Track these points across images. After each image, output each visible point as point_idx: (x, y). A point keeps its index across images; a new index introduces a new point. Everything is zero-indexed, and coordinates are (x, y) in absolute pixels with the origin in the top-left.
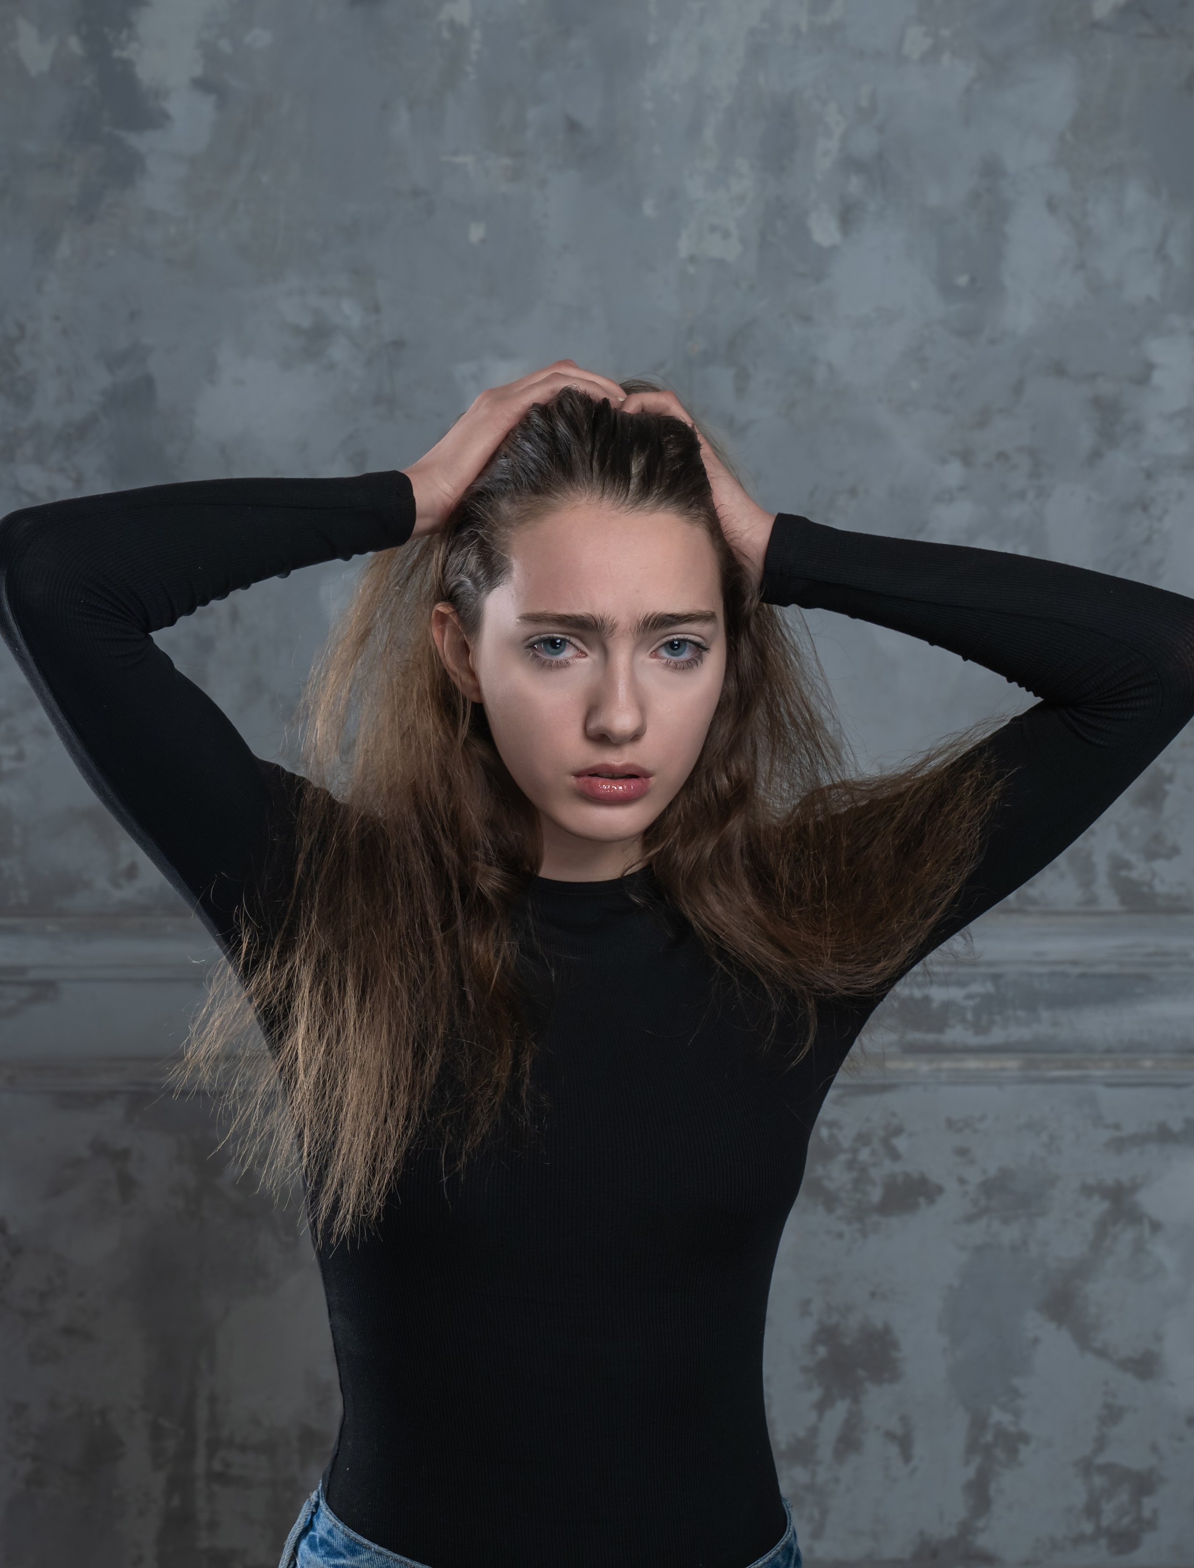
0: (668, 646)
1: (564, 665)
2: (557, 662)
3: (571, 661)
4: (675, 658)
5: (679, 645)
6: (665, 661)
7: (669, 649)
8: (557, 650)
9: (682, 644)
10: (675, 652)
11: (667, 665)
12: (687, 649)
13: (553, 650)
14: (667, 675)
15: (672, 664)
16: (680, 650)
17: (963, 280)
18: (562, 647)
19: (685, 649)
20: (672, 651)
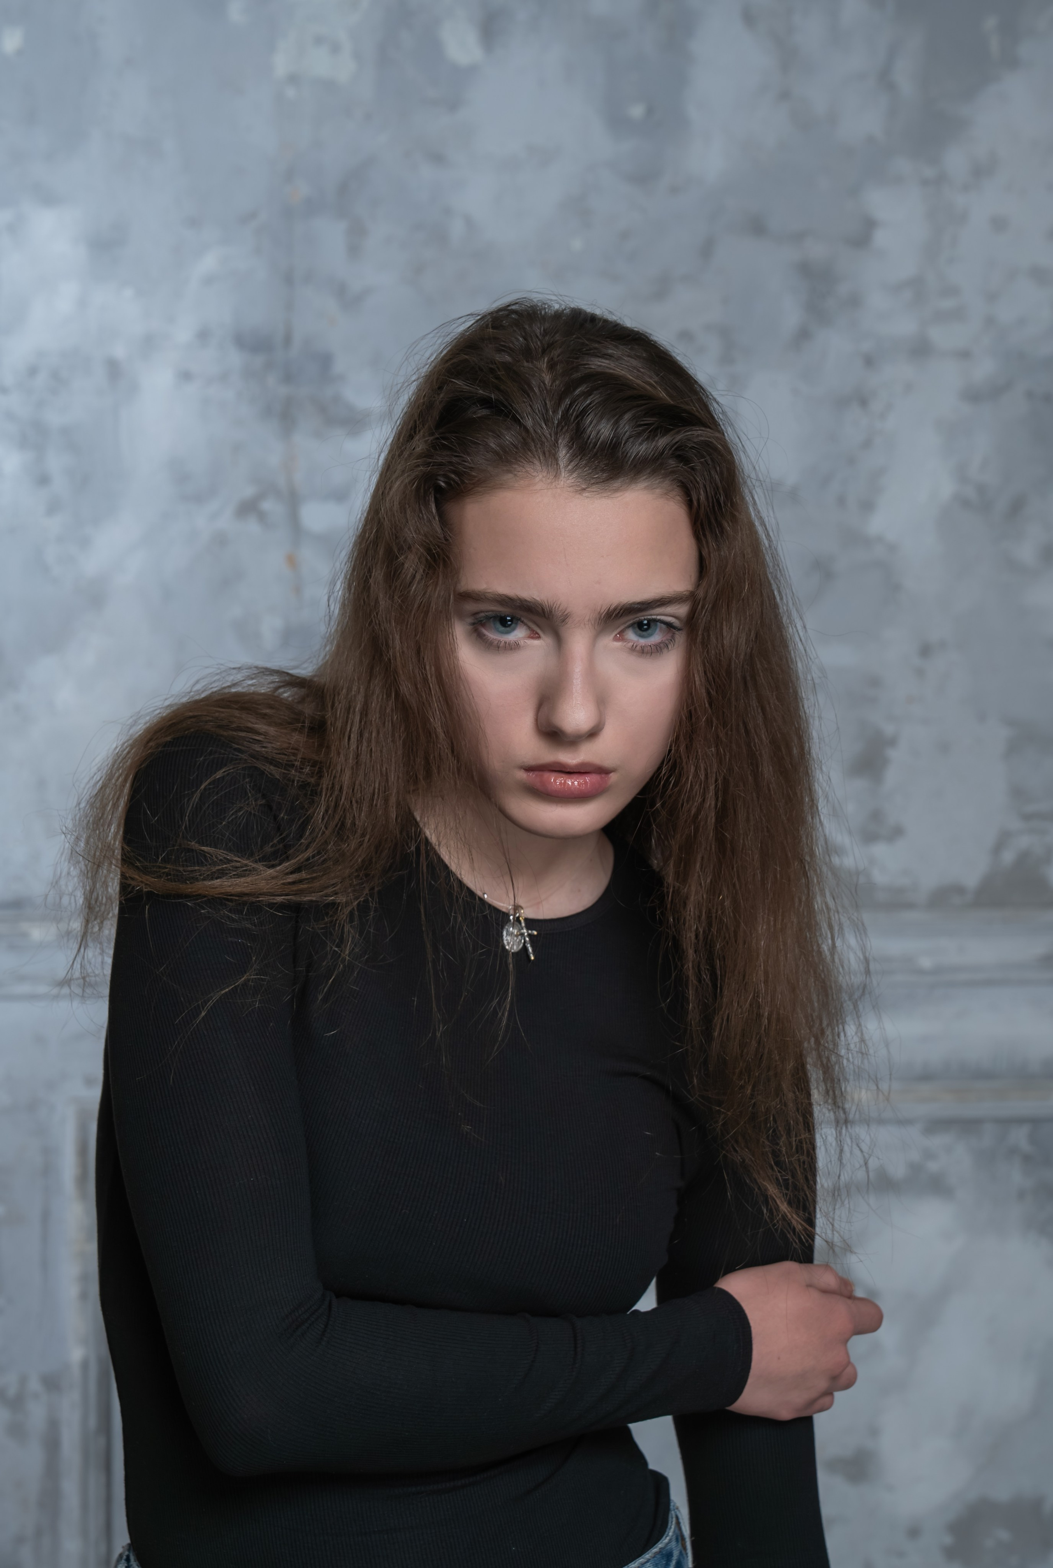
0: (636, 626)
1: (514, 647)
2: (505, 643)
3: (522, 643)
4: (642, 642)
5: (648, 625)
6: (631, 644)
7: (637, 629)
8: (508, 629)
9: (652, 624)
10: (644, 633)
11: (633, 649)
12: (658, 630)
13: (503, 628)
14: (634, 661)
15: (638, 648)
16: (650, 631)
17: (637, 111)
18: (513, 625)
19: (656, 630)
20: (641, 632)
